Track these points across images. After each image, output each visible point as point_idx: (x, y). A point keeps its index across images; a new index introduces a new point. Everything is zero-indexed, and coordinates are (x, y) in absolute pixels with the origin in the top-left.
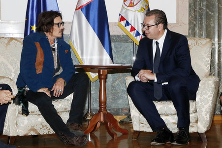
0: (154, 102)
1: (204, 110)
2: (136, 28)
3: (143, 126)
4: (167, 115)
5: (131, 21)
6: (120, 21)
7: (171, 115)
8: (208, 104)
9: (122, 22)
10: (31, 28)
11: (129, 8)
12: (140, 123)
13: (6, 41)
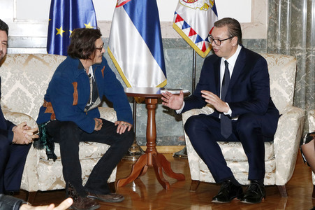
0: (218, 143)
1: (284, 156)
2: (197, 32)
3: (204, 175)
4: (236, 162)
5: (191, 22)
6: (176, 22)
7: (241, 161)
8: (290, 149)
9: (178, 23)
10: (56, 32)
11: (188, 5)
12: (199, 171)
13: (23, 60)
